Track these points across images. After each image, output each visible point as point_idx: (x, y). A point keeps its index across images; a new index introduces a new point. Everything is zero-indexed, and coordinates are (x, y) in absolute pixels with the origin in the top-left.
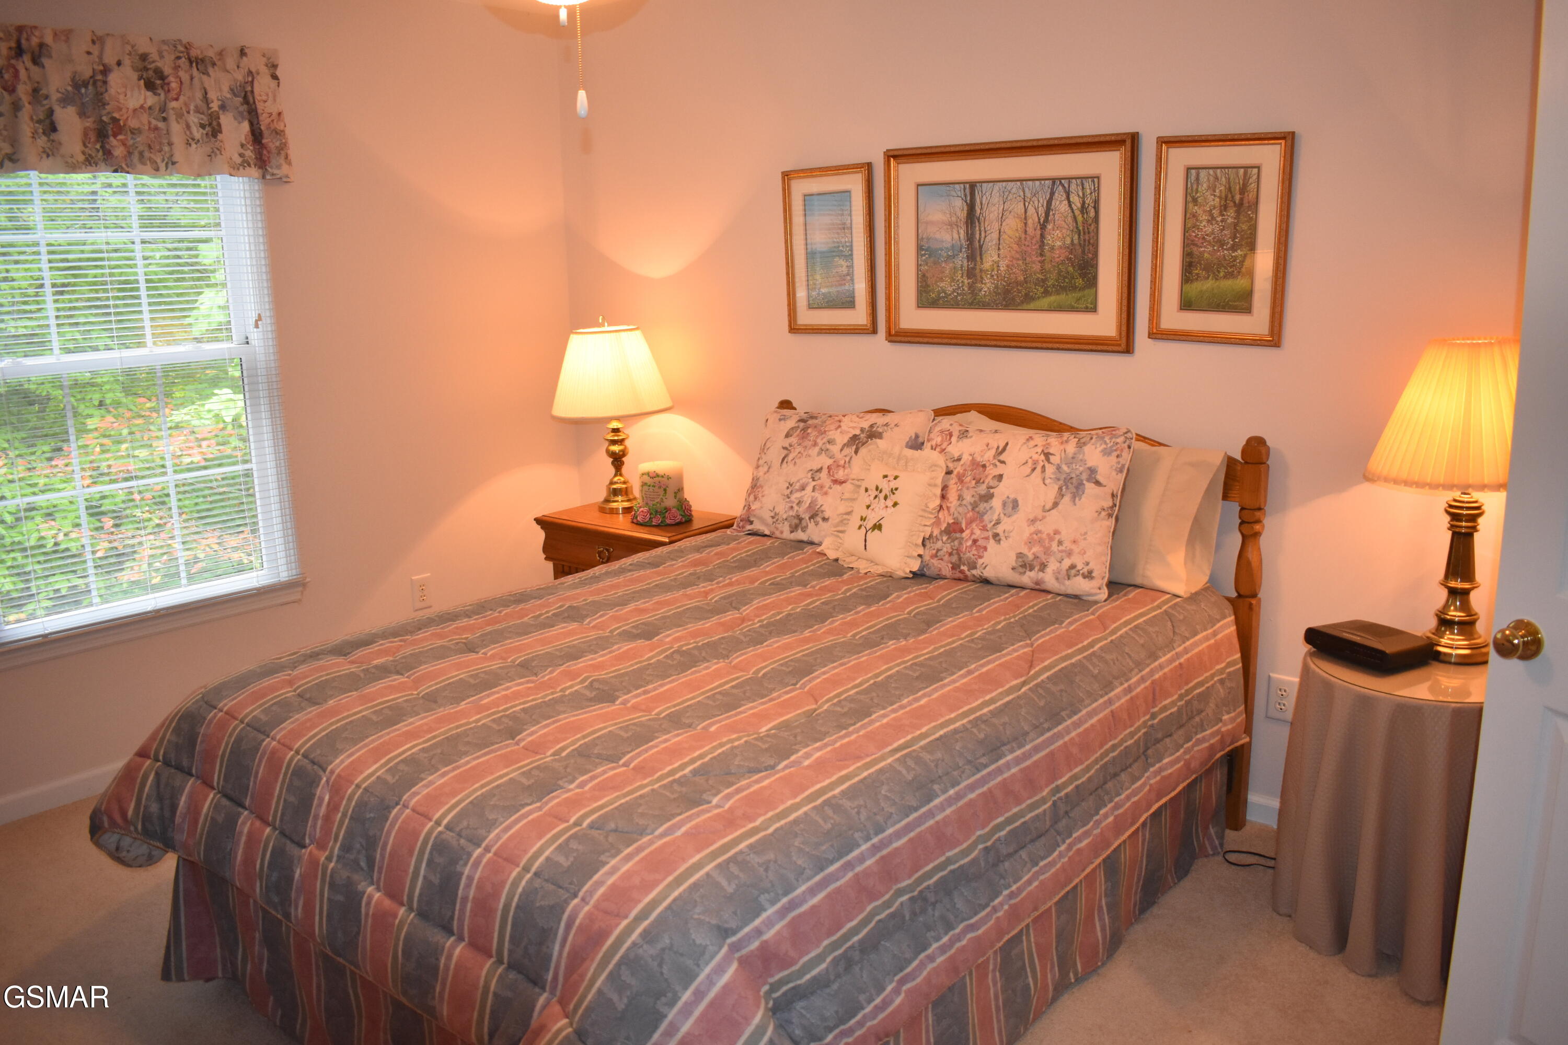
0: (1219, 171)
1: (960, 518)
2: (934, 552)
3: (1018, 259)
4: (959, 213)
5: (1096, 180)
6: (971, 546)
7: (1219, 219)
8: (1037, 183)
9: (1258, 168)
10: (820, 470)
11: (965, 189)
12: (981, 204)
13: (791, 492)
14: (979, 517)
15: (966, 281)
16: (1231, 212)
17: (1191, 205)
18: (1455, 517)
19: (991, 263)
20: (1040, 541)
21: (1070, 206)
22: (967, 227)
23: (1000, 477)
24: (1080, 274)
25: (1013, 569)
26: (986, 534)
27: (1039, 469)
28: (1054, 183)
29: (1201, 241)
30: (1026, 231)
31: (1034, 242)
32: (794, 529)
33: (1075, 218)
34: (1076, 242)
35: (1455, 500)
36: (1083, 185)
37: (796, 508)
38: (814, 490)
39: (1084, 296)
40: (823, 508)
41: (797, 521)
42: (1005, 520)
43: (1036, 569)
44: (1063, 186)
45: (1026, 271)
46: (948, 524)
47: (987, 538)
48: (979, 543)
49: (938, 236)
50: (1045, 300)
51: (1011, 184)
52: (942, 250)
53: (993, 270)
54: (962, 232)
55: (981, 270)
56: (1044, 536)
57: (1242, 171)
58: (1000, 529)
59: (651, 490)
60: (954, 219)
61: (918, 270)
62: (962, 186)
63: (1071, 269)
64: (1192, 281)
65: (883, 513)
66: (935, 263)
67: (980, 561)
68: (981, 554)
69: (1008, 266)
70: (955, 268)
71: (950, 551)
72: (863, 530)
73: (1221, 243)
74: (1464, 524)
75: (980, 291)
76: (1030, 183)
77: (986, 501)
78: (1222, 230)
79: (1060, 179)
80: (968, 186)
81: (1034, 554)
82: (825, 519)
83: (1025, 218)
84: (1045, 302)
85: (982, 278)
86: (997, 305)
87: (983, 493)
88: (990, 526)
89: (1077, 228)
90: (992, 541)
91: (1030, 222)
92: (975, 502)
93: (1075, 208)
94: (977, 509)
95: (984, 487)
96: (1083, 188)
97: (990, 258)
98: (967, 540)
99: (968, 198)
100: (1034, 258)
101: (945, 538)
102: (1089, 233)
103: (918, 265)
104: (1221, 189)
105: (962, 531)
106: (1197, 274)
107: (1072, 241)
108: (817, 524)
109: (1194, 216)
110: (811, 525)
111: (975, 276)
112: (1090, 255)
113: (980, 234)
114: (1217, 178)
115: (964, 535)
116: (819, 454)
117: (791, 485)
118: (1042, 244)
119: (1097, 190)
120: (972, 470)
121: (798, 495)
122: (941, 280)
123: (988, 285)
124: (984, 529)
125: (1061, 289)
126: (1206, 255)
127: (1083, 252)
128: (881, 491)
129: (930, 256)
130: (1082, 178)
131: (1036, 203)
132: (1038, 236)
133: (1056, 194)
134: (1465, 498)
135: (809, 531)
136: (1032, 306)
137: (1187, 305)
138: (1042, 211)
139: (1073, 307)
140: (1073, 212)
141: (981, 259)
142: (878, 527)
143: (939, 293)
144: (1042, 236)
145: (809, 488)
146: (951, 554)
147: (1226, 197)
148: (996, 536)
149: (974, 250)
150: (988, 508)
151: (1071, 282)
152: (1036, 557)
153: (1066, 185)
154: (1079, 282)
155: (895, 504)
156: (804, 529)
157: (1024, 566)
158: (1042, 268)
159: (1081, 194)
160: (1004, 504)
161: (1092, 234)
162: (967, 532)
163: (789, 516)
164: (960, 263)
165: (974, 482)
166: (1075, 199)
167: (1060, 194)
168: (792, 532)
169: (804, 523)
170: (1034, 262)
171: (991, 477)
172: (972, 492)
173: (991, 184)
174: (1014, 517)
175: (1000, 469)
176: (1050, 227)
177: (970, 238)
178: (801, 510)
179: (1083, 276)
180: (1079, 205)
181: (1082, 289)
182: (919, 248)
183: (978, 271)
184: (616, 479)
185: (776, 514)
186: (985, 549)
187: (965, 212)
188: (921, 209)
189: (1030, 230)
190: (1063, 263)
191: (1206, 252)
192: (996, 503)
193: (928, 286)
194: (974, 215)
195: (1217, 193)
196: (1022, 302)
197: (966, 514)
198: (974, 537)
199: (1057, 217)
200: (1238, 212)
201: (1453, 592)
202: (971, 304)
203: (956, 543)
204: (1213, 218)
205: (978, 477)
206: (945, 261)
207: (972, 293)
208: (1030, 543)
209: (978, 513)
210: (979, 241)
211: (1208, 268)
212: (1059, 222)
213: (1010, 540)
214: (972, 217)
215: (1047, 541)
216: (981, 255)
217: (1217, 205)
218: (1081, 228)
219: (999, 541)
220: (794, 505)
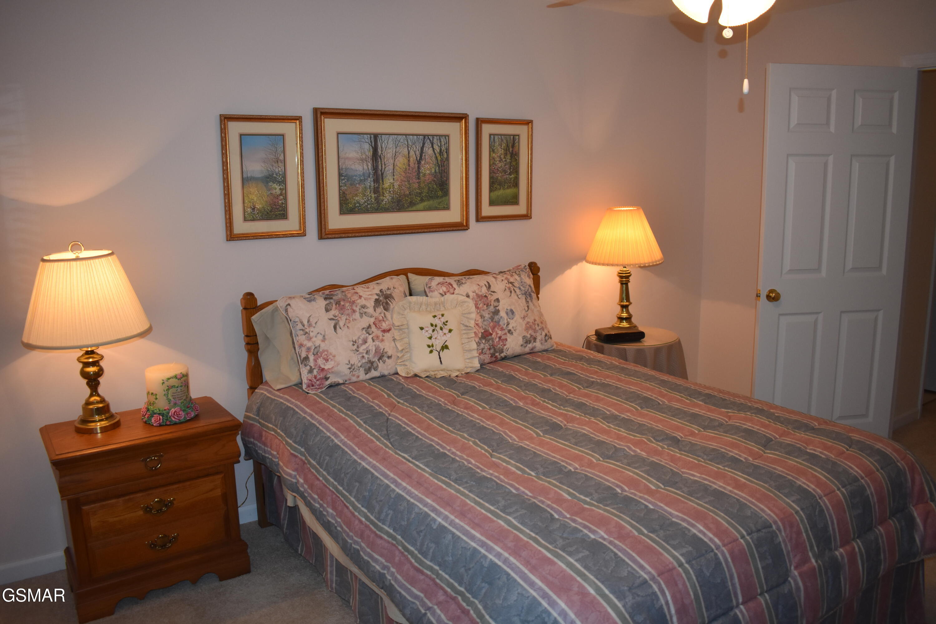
0: (503, 137)
1: (487, 328)
2: (480, 351)
3: (405, 182)
4: (367, 153)
5: (447, 137)
6: (499, 341)
7: (504, 160)
8: (415, 137)
9: (518, 136)
10: (369, 326)
11: (371, 138)
12: (382, 148)
13: (358, 347)
14: (497, 324)
15: (373, 196)
16: (509, 157)
17: (492, 153)
18: (621, 277)
19: (389, 184)
20: (531, 327)
21: (434, 151)
22: (373, 162)
23: (498, 300)
24: (440, 189)
25: (522, 345)
26: (504, 332)
27: (513, 291)
28: (424, 138)
29: (497, 171)
30: (409, 165)
31: (414, 171)
32: (367, 371)
33: (436, 158)
34: (437, 171)
35: (621, 271)
36: (440, 140)
37: (366, 356)
38: (373, 341)
39: (443, 201)
40: (385, 350)
41: (369, 365)
42: (511, 321)
43: (532, 342)
44: (430, 140)
45: (410, 188)
46: (482, 333)
47: (506, 334)
48: (502, 338)
49: (353, 167)
50: (421, 204)
51: (400, 137)
52: (356, 176)
53: (390, 188)
54: (370, 165)
55: (383, 189)
56: (531, 324)
57: (512, 137)
58: (510, 327)
59: (179, 390)
60: (364, 156)
61: (340, 190)
62: (369, 136)
63: (435, 186)
64: (494, 191)
65: (445, 338)
66: (351, 185)
67: (505, 347)
68: (505, 343)
69: (399, 186)
70: (365, 187)
71: (489, 347)
72: (435, 353)
73: (505, 171)
74: (624, 280)
75: (383, 201)
76: (411, 137)
77: (497, 315)
78: (505, 165)
79: (428, 136)
80: (372, 136)
81: (530, 334)
82: (389, 357)
83: (409, 157)
84: (421, 206)
85: (383, 193)
86: (393, 209)
87: (493, 310)
88: (505, 327)
89: (438, 163)
90: (508, 334)
91: (411, 159)
92: (491, 316)
93: (436, 152)
94: (494, 320)
95: (492, 307)
96: (440, 141)
97: (388, 181)
98: (495, 339)
99: (373, 144)
100: (414, 180)
101: (484, 341)
102: (444, 166)
103: (340, 186)
104: (504, 145)
105: (491, 334)
106: (496, 187)
107: (435, 170)
108: (384, 362)
109: (494, 158)
110: (381, 364)
111: (379, 192)
112: (445, 178)
113: (382, 166)
114: (502, 140)
115: (493, 336)
116: (361, 316)
117: (355, 342)
118: (419, 173)
119: (448, 143)
120: (480, 300)
121: (364, 347)
122: (356, 195)
123: (387, 197)
124: (502, 329)
125: (430, 197)
126: (499, 178)
127: (441, 177)
128: (436, 326)
129: (348, 180)
130: (440, 136)
131: (415, 148)
132: (417, 168)
133: (426, 144)
134: (625, 269)
135: (380, 369)
136: (414, 208)
137: (492, 203)
138: (418, 153)
139: (437, 208)
140: (435, 154)
141: (383, 181)
142: (445, 347)
143: (355, 204)
144: (419, 168)
145: (370, 340)
146: (490, 349)
147: (506, 149)
148: (509, 331)
149: (378, 176)
150: (500, 318)
151: (435, 193)
152: (531, 336)
153: (431, 139)
154: (440, 193)
155: (450, 331)
156: (376, 369)
157: (526, 342)
158: (419, 186)
159: (439, 145)
160: (507, 314)
161: (446, 167)
162: (494, 334)
163: (363, 363)
164: (369, 184)
165: (485, 306)
166: (436, 147)
167: (428, 144)
168: (366, 374)
169: (375, 365)
170: (414, 183)
171: (493, 302)
172: (487, 312)
173: (388, 136)
174: (515, 319)
175: (495, 296)
176: (423, 162)
177: (375, 169)
178: (371, 356)
179: (442, 190)
180: (438, 151)
181: (442, 197)
182: (340, 175)
183: (381, 189)
184: (92, 399)
185: (352, 365)
186: (506, 340)
187: (371, 152)
188: (341, 149)
189: (412, 165)
190: (430, 183)
191: (499, 175)
192: (502, 314)
193: (347, 200)
194: (377, 154)
195: (503, 148)
196: (408, 207)
197: (489, 324)
198: (499, 335)
199: (427, 157)
200: (511, 157)
201: (623, 307)
202: (377, 209)
203: (491, 342)
204: (501, 160)
205: (486, 303)
206: (359, 184)
207: (378, 202)
208: (527, 329)
209: (496, 322)
210: (381, 171)
211: (500, 184)
212: (428, 160)
213: (517, 331)
214: (376, 156)
215: (533, 326)
216: (382, 179)
217: (503, 153)
218: (440, 163)
219: (512, 333)
220: (364, 355)
